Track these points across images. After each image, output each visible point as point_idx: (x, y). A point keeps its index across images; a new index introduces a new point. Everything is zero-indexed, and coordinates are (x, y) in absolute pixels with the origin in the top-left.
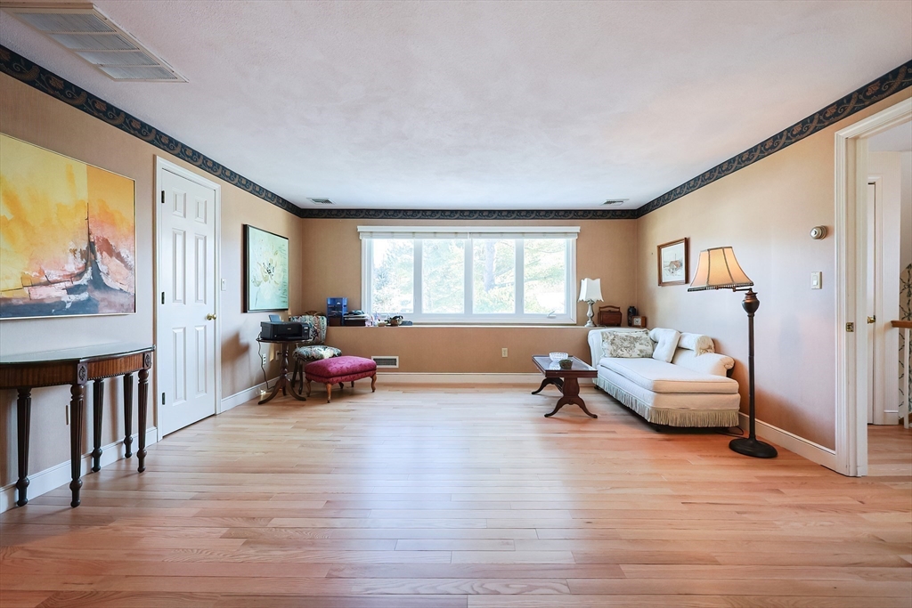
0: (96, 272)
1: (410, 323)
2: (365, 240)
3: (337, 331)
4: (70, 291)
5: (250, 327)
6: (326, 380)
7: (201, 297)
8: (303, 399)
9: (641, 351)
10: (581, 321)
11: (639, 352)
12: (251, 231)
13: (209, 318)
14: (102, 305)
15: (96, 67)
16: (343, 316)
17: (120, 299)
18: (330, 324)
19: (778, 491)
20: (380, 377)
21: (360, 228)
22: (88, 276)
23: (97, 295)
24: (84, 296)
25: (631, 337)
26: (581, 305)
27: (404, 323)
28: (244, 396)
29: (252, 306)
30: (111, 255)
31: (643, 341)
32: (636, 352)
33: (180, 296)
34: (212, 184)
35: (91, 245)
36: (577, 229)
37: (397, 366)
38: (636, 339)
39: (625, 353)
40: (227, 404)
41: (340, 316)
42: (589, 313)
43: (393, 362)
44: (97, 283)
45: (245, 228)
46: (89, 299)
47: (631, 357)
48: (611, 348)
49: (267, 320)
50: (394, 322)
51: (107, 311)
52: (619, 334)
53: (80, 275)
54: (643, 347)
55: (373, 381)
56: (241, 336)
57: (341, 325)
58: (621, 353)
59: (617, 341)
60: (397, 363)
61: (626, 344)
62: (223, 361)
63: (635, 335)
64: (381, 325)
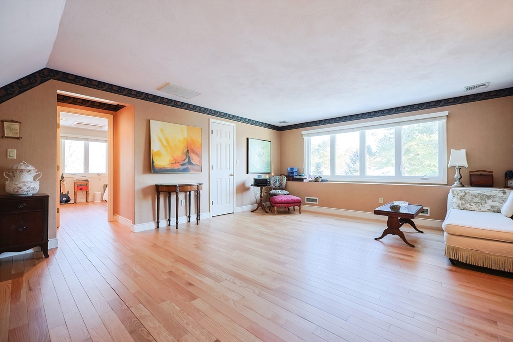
0: (189, 159)
1: (327, 181)
2: (306, 138)
3: (291, 183)
4: (182, 165)
5: (250, 180)
6: (275, 205)
7: (228, 167)
8: (267, 213)
9: (492, 207)
10: (450, 183)
11: (489, 208)
12: (250, 140)
13: (231, 175)
14: (191, 169)
15: (182, 97)
16: (294, 177)
17: (197, 168)
18: (288, 180)
19: (495, 322)
20: (303, 207)
21: (303, 133)
22: (187, 160)
23: (189, 166)
24: (185, 167)
25: (483, 195)
26: (451, 170)
27: (322, 181)
28: (248, 208)
29: (250, 171)
30: (194, 153)
31: (496, 199)
32: (487, 206)
33: (219, 167)
34: (232, 124)
35: (188, 151)
36: (446, 113)
37: (317, 203)
38: (488, 197)
39: (474, 207)
40: (238, 210)
41: (293, 177)
42: (457, 175)
43: (315, 200)
44: (190, 163)
45: (248, 139)
46: (187, 168)
47: (480, 210)
48: (459, 202)
49: (257, 177)
50: (316, 180)
51: (192, 172)
52: (471, 192)
53: (185, 160)
54: (494, 204)
55: (300, 208)
56: (246, 184)
57: (293, 181)
58: (469, 206)
59: (467, 197)
60: (318, 201)
61: (476, 200)
62: (237, 192)
63: (488, 193)
64: (310, 181)
